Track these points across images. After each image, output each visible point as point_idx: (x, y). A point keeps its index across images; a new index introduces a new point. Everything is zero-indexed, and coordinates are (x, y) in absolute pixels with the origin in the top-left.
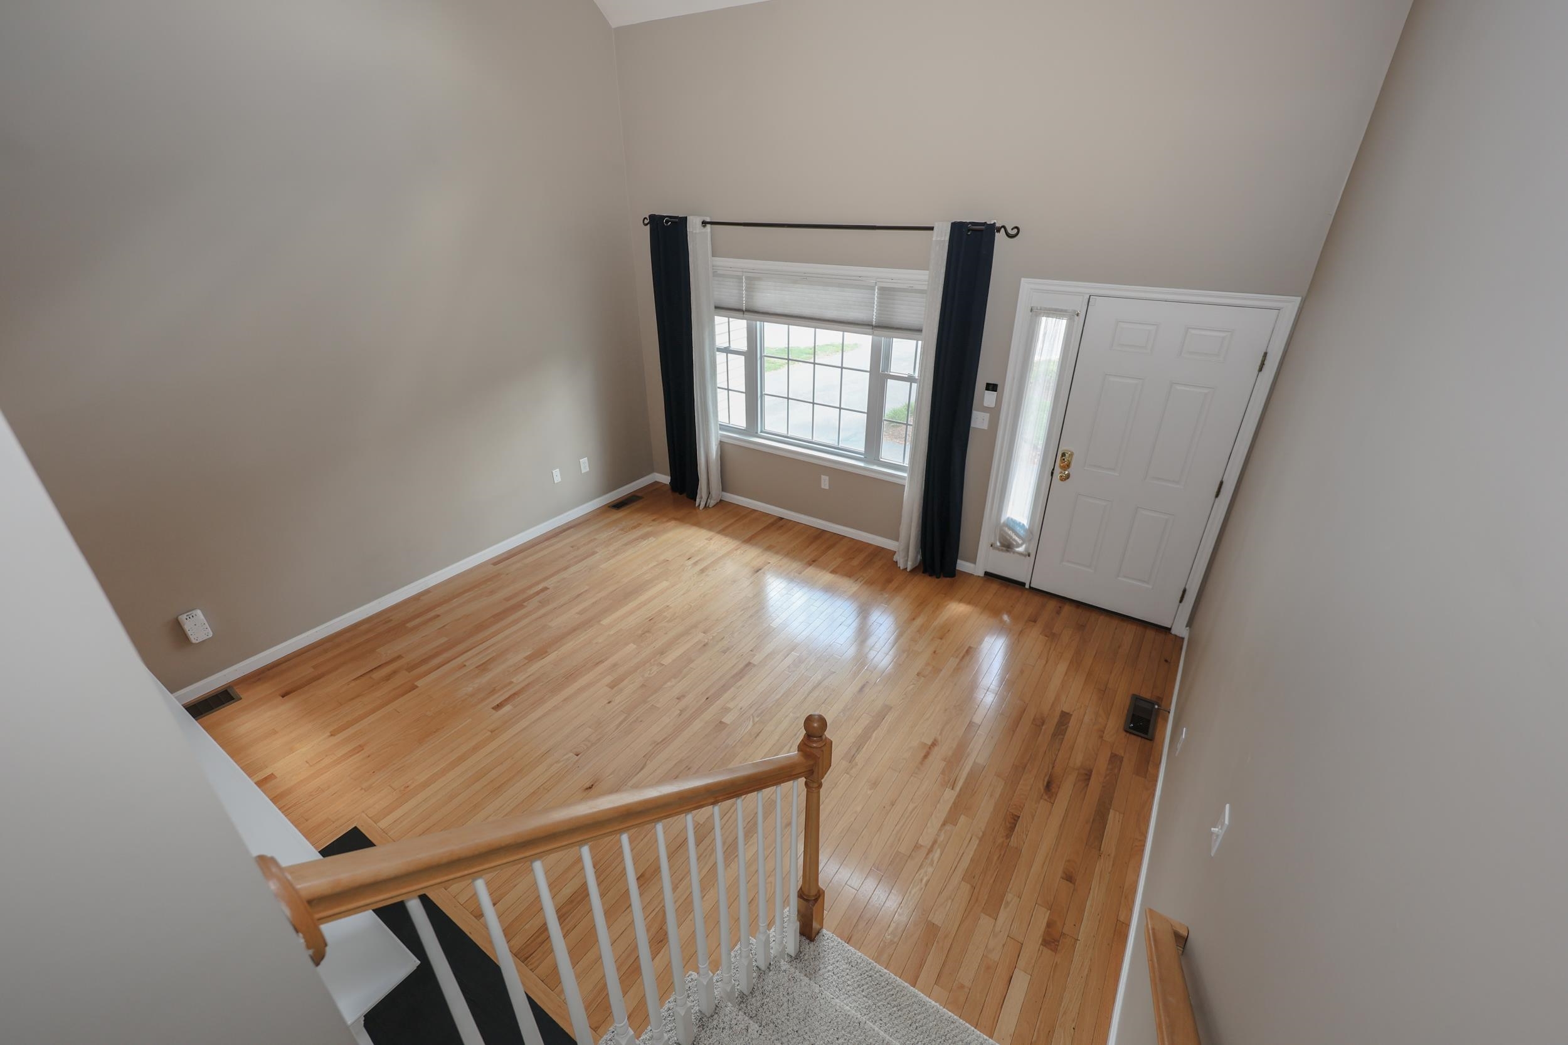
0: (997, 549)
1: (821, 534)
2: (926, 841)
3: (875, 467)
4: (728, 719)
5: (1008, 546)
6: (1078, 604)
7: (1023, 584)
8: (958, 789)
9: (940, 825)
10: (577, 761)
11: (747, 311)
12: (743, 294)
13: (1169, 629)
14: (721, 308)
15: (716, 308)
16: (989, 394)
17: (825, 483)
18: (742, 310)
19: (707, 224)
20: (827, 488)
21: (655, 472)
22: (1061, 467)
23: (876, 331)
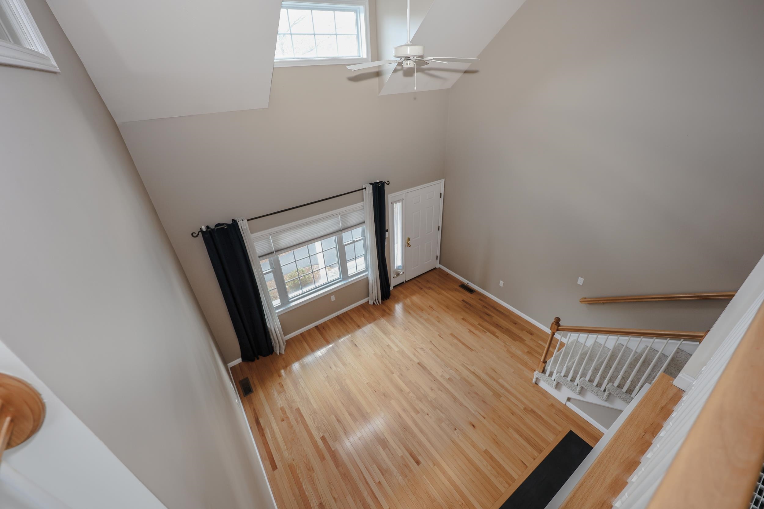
0: (396, 277)
1: (338, 317)
2: (503, 344)
3: (350, 280)
4: (448, 377)
5: (398, 274)
6: (418, 277)
7: (404, 282)
8: (486, 331)
9: (498, 339)
10: (458, 429)
11: (276, 251)
12: (272, 246)
13: (436, 268)
14: (261, 256)
15: (259, 257)
16: (387, 233)
17: (333, 298)
18: (274, 252)
19: (248, 220)
20: (334, 299)
21: (228, 363)
22: (407, 243)
23: (343, 231)
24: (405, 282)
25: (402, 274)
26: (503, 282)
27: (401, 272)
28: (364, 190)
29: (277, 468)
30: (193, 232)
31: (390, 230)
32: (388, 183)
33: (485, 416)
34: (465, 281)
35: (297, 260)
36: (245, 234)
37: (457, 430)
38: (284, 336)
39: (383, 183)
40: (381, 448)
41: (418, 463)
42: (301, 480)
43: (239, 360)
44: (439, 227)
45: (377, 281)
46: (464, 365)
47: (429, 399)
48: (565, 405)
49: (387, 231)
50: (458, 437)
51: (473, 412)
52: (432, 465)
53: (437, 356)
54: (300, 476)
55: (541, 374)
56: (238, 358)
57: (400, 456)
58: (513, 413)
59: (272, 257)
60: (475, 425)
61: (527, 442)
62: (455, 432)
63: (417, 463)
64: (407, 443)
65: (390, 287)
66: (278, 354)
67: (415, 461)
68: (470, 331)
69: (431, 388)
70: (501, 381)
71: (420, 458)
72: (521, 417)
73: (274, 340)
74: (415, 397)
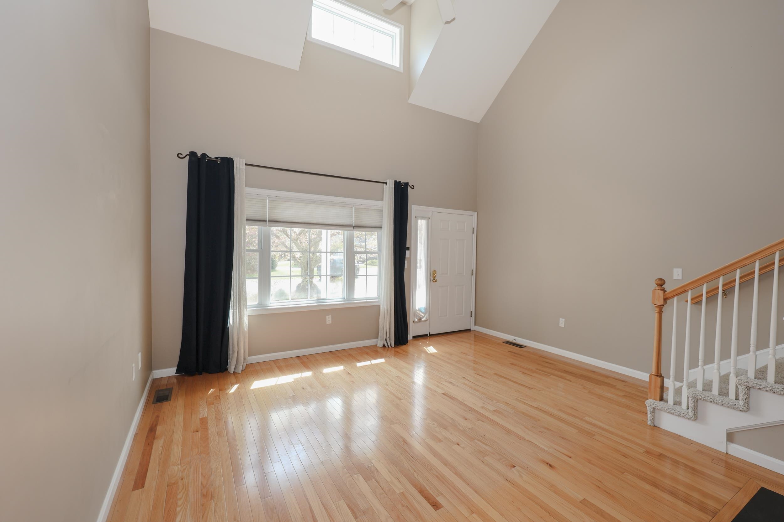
0: (417, 322)
5: (419, 320)
11: (270, 221)
12: (267, 211)
13: (470, 329)
14: (250, 220)
15: (247, 220)
16: (407, 252)
17: (329, 320)
18: (266, 221)
19: (246, 164)
20: (330, 322)
21: (154, 370)
22: (433, 277)
23: (355, 229)
24: (428, 335)
25: (425, 321)
26: (564, 320)
27: (423, 317)
28: (385, 184)
29: (143, 487)
30: (180, 153)
31: (412, 249)
32: (412, 187)
33: (570, 455)
34: (510, 338)
35: (293, 275)
36: (238, 175)
37: (517, 467)
38: (249, 356)
39: (407, 184)
40: (361, 478)
41: (436, 506)
42: (178, 509)
43: (171, 371)
44: (472, 270)
45: (391, 311)
46: (518, 399)
47: (462, 429)
48: (726, 453)
49: (408, 249)
50: (521, 476)
51: (546, 449)
52: (466, 513)
53: (475, 390)
54: (180, 503)
55: (659, 402)
56: (173, 367)
57: (398, 492)
58: (625, 456)
59: (264, 228)
60: (551, 464)
61: (673, 496)
62: (513, 469)
63: (433, 506)
64: (416, 475)
65: (408, 335)
66: (232, 372)
67: (431, 504)
68: (523, 373)
69: (464, 417)
70: (587, 418)
71: (440, 500)
72: (643, 461)
73: (233, 347)
74: (435, 424)
